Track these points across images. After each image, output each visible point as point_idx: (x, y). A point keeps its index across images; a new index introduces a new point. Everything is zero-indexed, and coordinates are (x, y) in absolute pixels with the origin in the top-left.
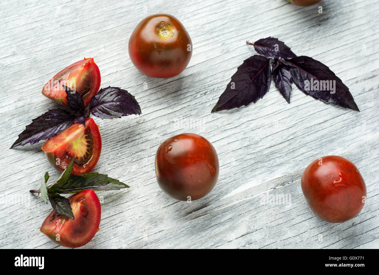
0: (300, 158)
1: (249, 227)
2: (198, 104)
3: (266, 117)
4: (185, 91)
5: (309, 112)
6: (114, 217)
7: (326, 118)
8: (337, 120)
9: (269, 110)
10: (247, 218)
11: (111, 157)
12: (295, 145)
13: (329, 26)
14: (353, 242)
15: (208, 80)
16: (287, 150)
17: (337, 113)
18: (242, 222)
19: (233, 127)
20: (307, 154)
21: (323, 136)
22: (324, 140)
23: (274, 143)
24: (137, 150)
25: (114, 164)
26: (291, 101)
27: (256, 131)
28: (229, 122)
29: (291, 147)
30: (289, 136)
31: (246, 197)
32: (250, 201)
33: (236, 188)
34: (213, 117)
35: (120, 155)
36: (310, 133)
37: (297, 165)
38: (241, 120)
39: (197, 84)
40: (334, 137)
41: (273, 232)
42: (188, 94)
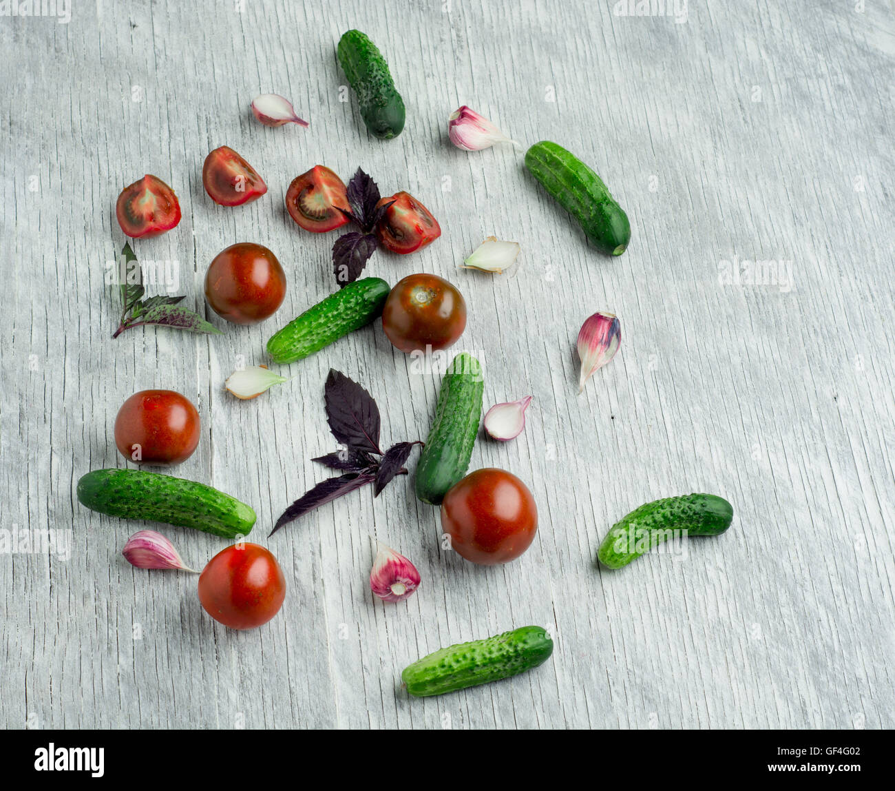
0: (229, 441)
1: (164, 355)
2: (348, 359)
3: (302, 428)
4: (373, 352)
5: (291, 478)
6: (233, 234)
7: (274, 494)
8: (266, 507)
9: (311, 434)
10: (176, 355)
11: (310, 253)
12: (250, 443)
13: (417, 559)
14: (98, 454)
15: (380, 382)
16: (247, 432)
17: (276, 510)
18: (173, 350)
19: (302, 385)
20: (232, 451)
21: (250, 479)
22: (243, 478)
23: (261, 421)
24: (309, 279)
25: (300, 252)
26: (315, 463)
27: (286, 408)
28: (310, 385)
29: (249, 438)
30: (264, 441)
31: (200, 362)
32: (194, 364)
33: (219, 359)
34: (324, 369)
35: (310, 261)
36: (260, 466)
37: (221, 433)
38: (309, 398)
39: (378, 367)
40: (243, 492)
41: (148, 377)
42: (366, 353)
